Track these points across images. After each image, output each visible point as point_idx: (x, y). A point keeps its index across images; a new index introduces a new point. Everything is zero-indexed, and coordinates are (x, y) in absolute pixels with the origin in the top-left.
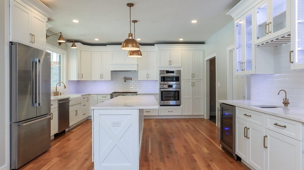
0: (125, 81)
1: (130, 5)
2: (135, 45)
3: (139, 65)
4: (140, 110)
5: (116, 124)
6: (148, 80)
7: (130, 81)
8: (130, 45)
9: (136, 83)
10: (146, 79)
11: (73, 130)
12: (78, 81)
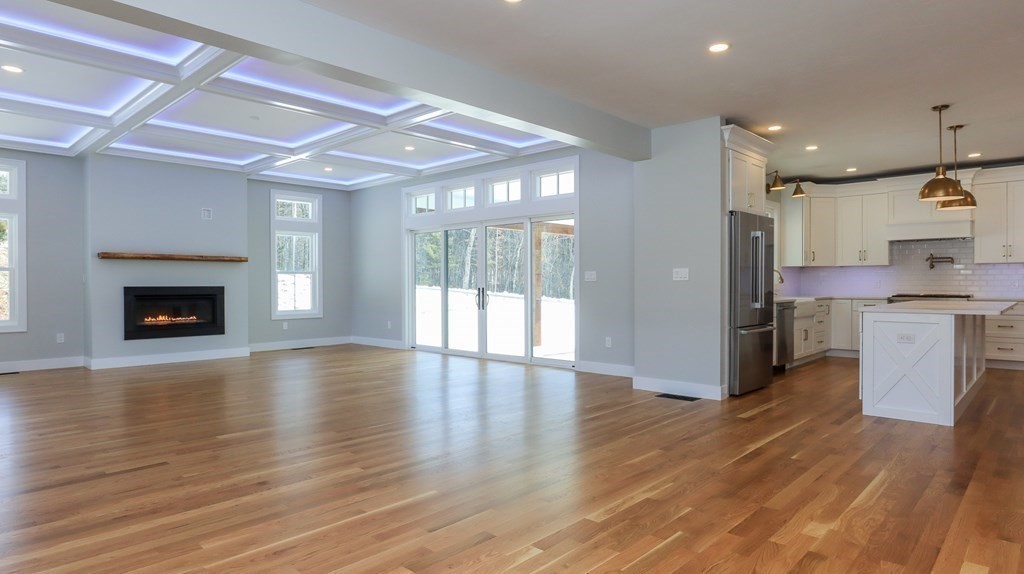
0: (932, 267)
1: (940, 108)
2: (951, 190)
3: (976, 223)
4: (957, 316)
5: (907, 339)
6: (1009, 261)
7: (949, 265)
8: (941, 193)
9: (969, 272)
10: (1004, 260)
11: (803, 369)
12: (802, 268)
